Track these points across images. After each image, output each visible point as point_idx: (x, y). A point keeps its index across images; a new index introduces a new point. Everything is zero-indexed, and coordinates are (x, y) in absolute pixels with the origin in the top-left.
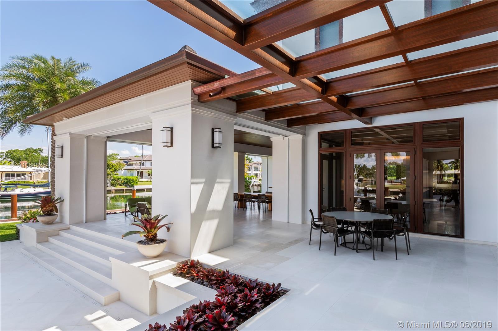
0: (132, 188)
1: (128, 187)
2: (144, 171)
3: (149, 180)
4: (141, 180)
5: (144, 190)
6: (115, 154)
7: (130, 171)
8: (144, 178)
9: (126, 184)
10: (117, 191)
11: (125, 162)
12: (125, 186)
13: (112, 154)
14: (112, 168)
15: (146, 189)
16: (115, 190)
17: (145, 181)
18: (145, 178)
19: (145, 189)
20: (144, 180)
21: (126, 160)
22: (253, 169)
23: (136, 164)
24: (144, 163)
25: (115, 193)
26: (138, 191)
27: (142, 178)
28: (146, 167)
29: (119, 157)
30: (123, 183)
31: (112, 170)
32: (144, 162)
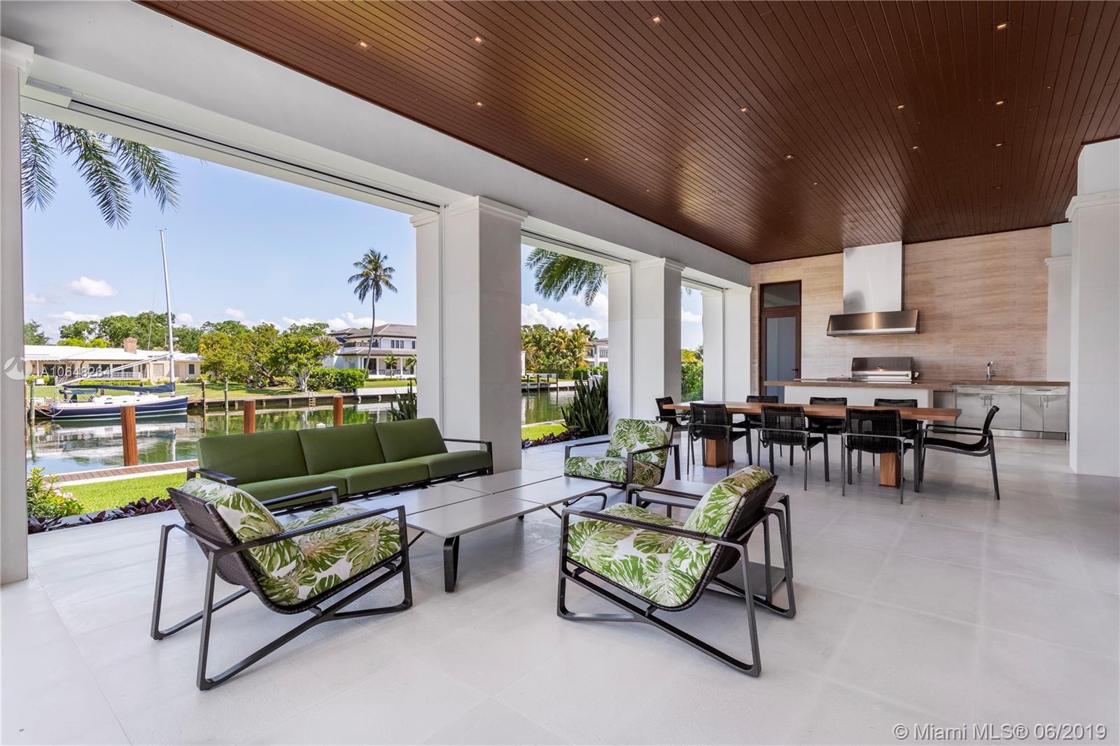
0: (352, 394)
1: (343, 392)
2: (378, 358)
3: (389, 377)
4: (371, 377)
5: (378, 398)
6: (319, 324)
7: (349, 358)
8: (378, 372)
9: (340, 384)
10: (320, 401)
11: (340, 340)
12: (339, 389)
13: (315, 324)
14: (308, 351)
15: (382, 396)
16: (318, 399)
17: (380, 380)
18: (380, 374)
19: (380, 397)
20: (378, 376)
21: (342, 336)
22: (599, 354)
23: (362, 344)
24: (378, 341)
25: (317, 405)
26: (365, 400)
27: (375, 373)
28: (382, 349)
29: (328, 331)
30: (334, 384)
31: (310, 354)
32: (378, 339)
